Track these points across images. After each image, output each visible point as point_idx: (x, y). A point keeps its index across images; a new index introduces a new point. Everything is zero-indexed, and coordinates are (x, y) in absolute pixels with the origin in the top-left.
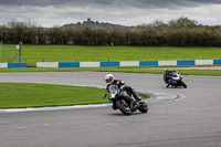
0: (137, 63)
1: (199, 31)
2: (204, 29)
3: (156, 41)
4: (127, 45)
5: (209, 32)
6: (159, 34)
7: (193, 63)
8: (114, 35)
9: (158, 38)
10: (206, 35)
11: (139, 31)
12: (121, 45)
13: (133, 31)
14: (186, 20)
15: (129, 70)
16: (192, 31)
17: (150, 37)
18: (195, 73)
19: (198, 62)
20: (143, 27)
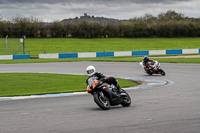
0: (129, 53)
1: (186, 23)
2: (190, 21)
3: (147, 33)
4: (120, 37)
5: (194, 24)
6: (149, 26)
7: (180, 52)
8: (108, 28)
9: (148, 30)
10: (192, 26)
11: (131, 24)
12: (115, 37)
13: (126, 24)
14: (174, 13)
15: (122, 60)
16: (179, 23)
17: (141, 30)
18: (183, 61)
19: (185, 51)
20: (134, 20)
